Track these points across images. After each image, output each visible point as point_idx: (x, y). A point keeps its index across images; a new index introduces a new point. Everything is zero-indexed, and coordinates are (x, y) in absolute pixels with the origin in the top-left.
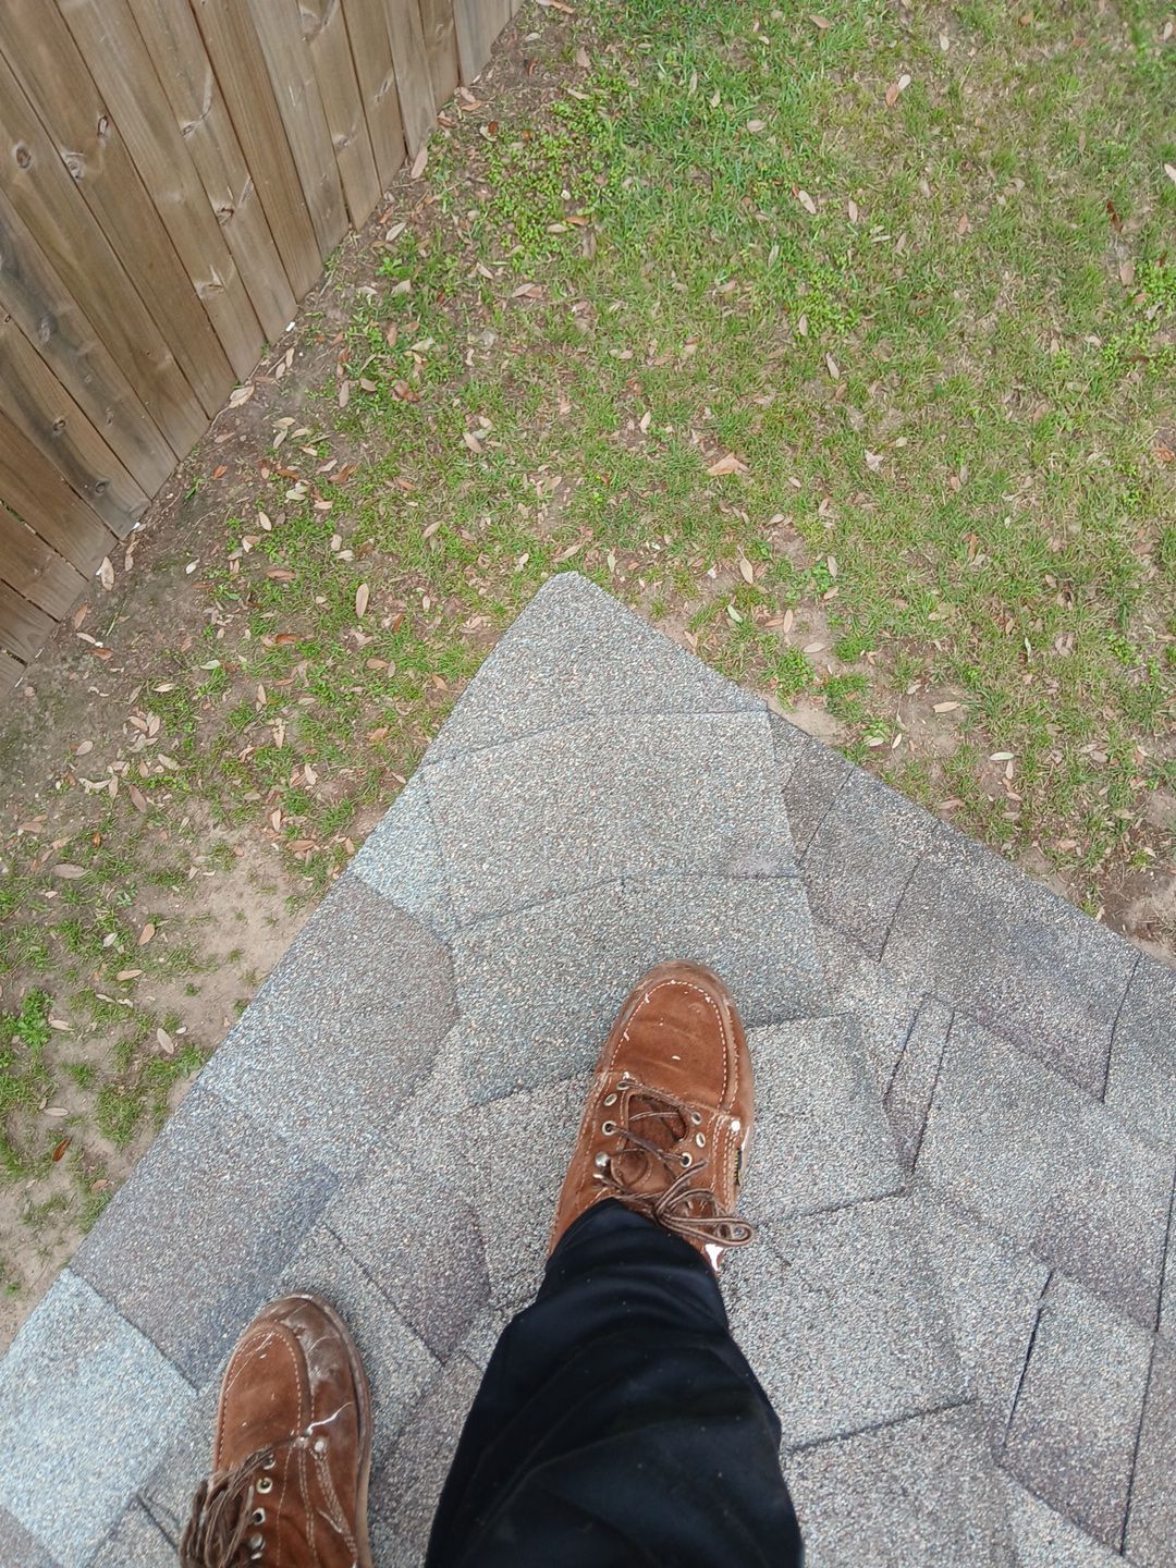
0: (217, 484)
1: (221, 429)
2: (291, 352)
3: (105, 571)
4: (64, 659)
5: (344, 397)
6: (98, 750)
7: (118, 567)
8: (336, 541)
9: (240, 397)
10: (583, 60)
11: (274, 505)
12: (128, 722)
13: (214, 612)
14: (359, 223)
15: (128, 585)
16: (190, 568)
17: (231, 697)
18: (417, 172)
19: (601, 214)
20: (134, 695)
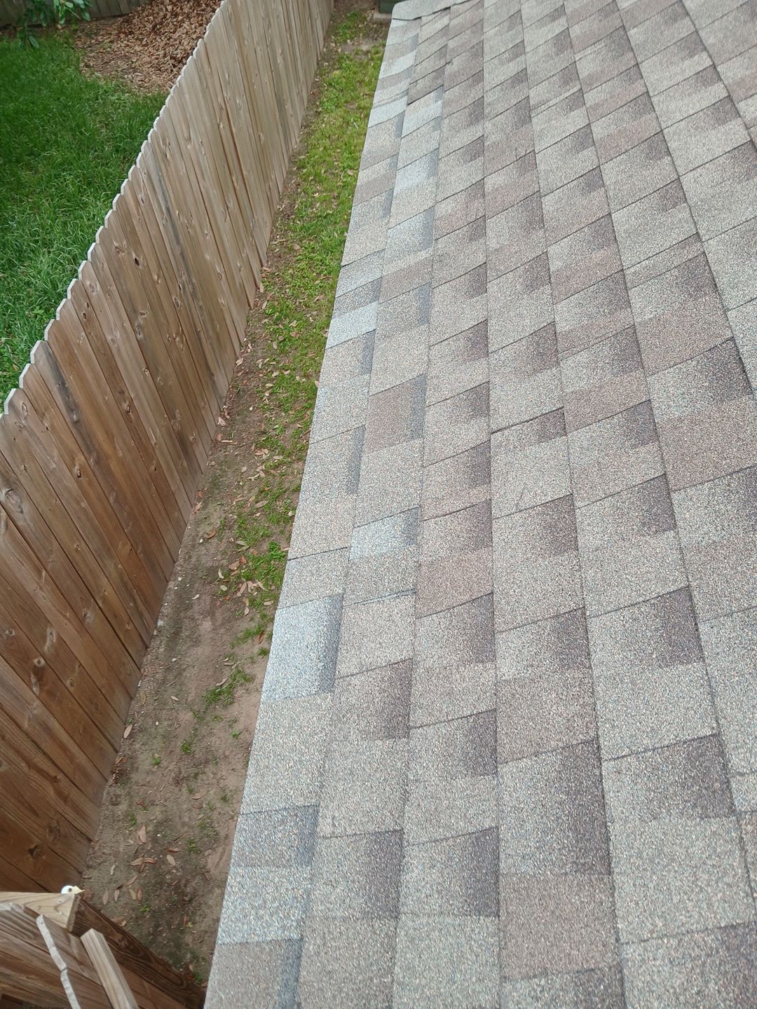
0: (246, 385)
1: (238, 372)
2: (249, 345)
3: (221, 421)
4: (220, 451)
5: (275, 347)
6: (250, 467)
7: (224, 417)
8: (298, 378)
9: (240, 362)
10: (297, 247)
11: (271, 380)
12: (256, 455)
13: (268, 414)
14: (252, 307)
15: (230, 423)
16: (251, 409)
17: (289, 433)
18: (262, 290)
19: (329, 273)
20: (253, 448)
